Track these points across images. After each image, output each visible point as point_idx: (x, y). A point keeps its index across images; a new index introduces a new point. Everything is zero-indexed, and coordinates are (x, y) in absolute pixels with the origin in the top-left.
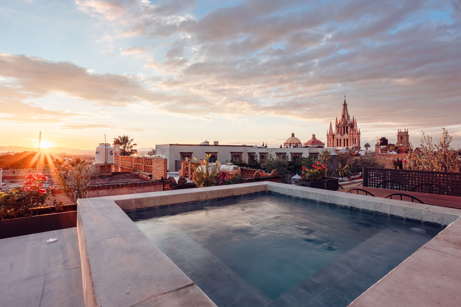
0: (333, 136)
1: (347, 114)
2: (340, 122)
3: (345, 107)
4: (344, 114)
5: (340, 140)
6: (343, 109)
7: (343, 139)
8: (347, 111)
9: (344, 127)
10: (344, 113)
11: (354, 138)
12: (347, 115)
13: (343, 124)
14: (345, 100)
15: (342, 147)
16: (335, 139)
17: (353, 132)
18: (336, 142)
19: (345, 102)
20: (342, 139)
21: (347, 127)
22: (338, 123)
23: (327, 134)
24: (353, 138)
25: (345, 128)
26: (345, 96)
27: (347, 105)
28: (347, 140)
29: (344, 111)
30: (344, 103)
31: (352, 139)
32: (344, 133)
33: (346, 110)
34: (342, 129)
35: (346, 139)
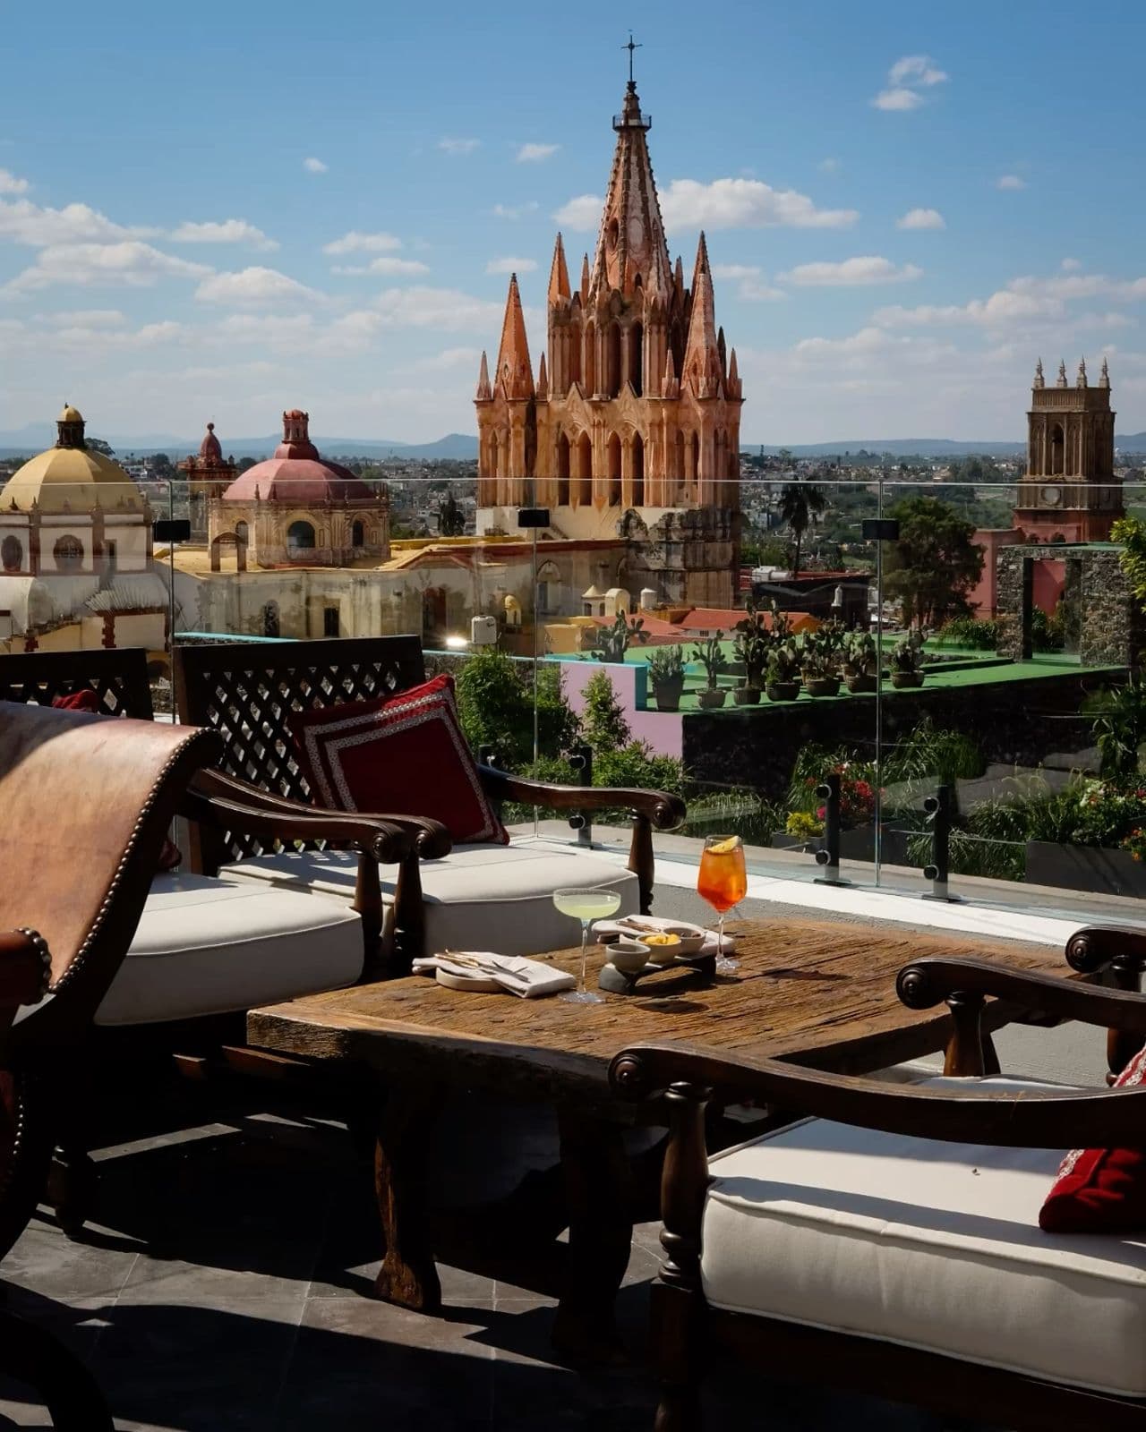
0: (531, 402)
1: (645, 209)
2: (585, 282)
3: (628, 148)
4: (617, 215)
5: (586, 447)
6: (611, 165)
7: (607, 436)
8: (642, 181)
9: (616, 334)
10: (617, 203)
11: (684, 430)
12: (647, 217)
13: (609, 305)
14: (632, 86)
15: (600, 508)
16: (541, 432)
17: (675, 380)
18: (548, 460)
19: (632, 99)
20: (600, 441)
21: (637, 332)
22: (569, 296)
23: (484, 389)
24: (680, 435)
25: (625, 339)
26: (631, 47)
27: (648, 128)
28: (638, 446)
29: (620, 182)
30: (623, 105)
31: (670, 445)
32: (614, 390)
33: (635, 180)
34: (601, 345)
35: (626, 438)
